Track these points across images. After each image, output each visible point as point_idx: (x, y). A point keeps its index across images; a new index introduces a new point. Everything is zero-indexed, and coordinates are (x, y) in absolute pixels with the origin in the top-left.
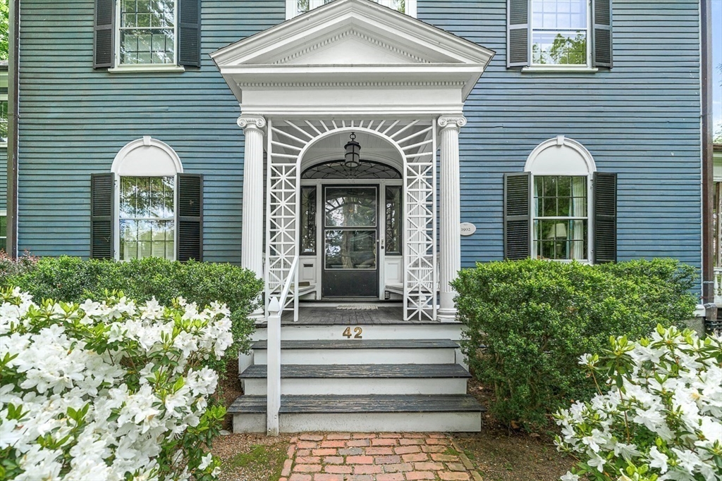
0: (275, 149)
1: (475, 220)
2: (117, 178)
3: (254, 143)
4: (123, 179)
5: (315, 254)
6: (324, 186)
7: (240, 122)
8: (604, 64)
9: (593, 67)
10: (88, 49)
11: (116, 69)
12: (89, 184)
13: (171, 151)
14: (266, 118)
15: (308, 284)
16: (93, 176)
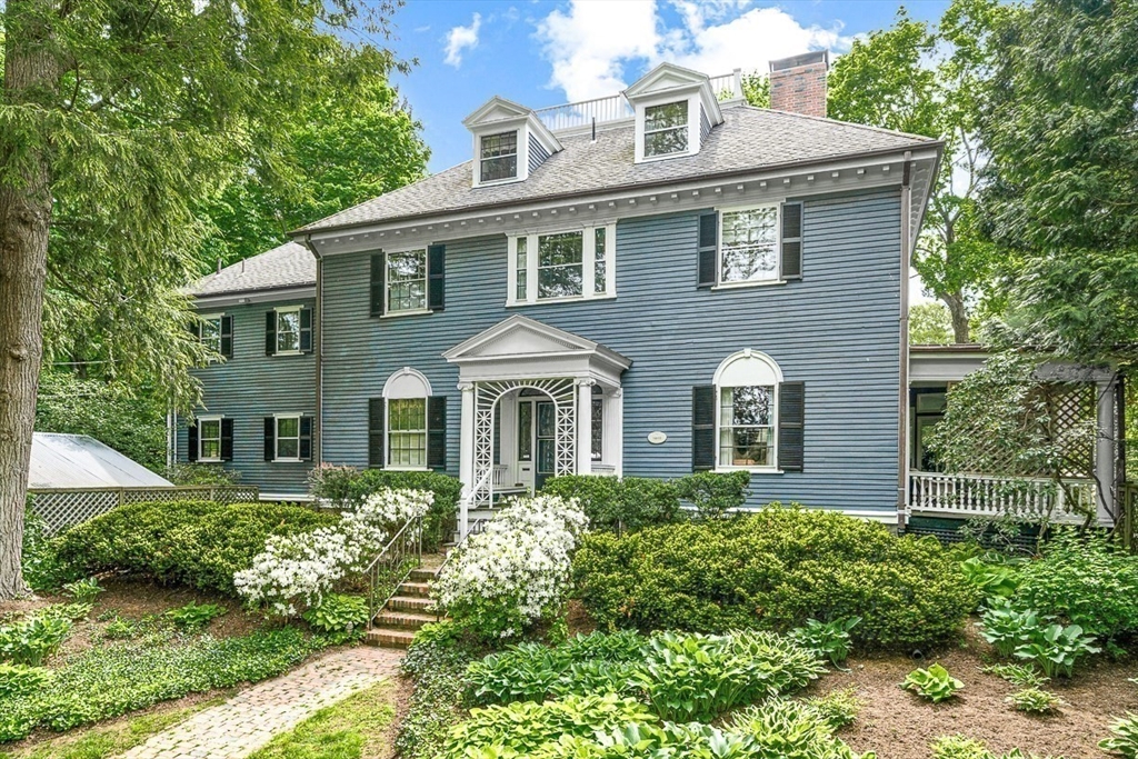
0: (480, 400)
1: (666, 429)
2: (386, 401)
3: (467, 398)
4: (390, 400)
5: (529, 459)
6: (537, 402)
7: (459, 386)
8: (796, 276)
9: (781, 280)
10: (366, 300)
11: (386, 316)
12: (367, 405)
13: (423, 378)
14: (474, 383)
15: (522, 485)
16: (371, 400)
